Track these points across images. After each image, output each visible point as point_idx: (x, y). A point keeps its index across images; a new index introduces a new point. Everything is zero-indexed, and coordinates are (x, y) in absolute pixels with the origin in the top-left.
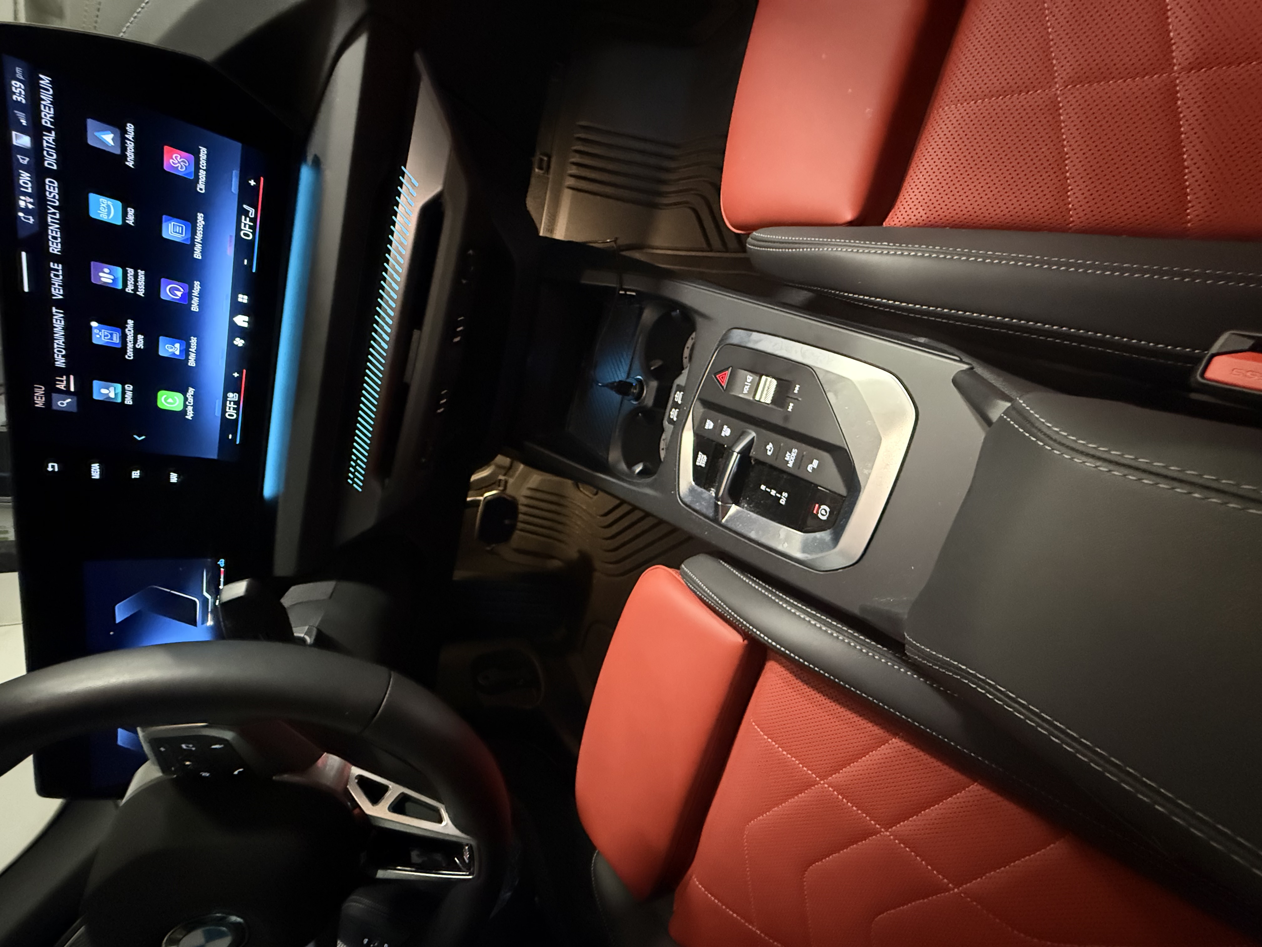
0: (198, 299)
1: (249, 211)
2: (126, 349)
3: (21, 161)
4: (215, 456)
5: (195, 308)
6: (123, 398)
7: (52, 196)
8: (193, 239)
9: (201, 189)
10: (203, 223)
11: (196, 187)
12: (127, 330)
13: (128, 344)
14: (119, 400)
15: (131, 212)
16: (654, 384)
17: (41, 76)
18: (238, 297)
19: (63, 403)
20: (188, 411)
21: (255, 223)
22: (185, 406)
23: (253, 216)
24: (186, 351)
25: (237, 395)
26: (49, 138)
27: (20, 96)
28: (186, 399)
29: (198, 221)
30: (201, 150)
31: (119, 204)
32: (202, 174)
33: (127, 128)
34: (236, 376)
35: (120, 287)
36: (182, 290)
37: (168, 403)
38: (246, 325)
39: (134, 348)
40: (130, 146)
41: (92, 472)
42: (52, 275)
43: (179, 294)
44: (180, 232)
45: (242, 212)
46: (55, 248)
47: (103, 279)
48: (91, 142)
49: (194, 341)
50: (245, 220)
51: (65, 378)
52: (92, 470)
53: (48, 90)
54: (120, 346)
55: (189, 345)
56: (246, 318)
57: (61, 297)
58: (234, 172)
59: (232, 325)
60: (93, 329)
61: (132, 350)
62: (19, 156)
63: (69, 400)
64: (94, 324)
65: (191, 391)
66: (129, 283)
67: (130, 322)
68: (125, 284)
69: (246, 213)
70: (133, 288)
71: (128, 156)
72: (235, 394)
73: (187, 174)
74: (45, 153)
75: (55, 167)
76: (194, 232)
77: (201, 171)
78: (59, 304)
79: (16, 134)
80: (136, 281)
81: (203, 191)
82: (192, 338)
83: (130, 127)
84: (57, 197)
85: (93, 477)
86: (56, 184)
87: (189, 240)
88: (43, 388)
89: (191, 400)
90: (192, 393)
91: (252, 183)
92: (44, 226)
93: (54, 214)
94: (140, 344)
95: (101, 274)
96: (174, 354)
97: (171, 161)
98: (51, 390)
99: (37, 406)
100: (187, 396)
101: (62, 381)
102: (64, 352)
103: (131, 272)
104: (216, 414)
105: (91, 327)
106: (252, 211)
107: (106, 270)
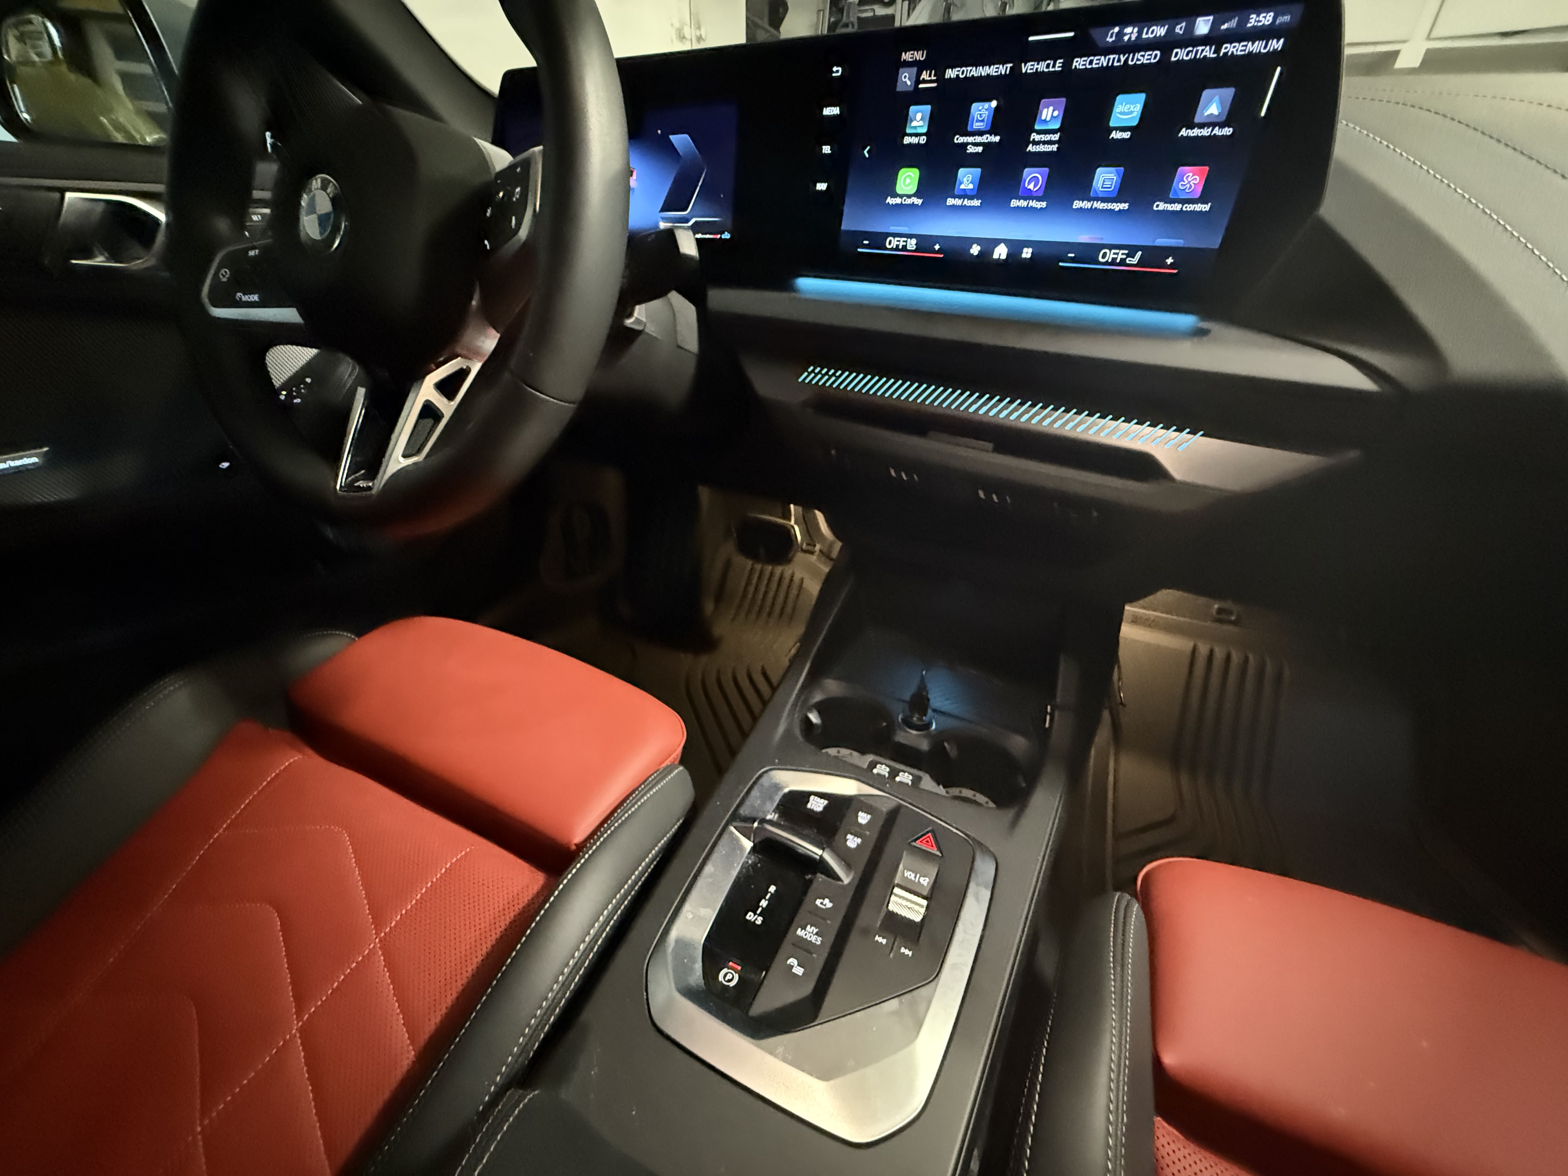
0: (1025, 206)
1: (1133, 258)
2: (966, 136)
3: (1179, 27)
4: (844, 226)
5: (1015, 203)
6: (911, 135)
7: (1139, 57)
8: (1097, 199)
9: (1158, 206)
10: (1117, 209)
11: (1160, 201)
12: (988, 136)
13: (971, 137)
14: (908, 131)
15: (1126, 135)
16: (924, 745)
17: (1282, 41)
18: (1028, 247)
19: (906, 79)
20: (895, 199)
21: (1119, 264)
22: (901, 196)
23: (1128, 262)
24: (964, 195)
25: (914, 249)
26: (1208, 52)
27: (1255, 21)
28: (909, 196)
29: (1119, 204)
30: (1206, 206)
31: (1135, 123)
32: (1177, 207)
33: (1226, 128)
34: (935, 247)
35: (1037, 127)
36: (1035, 190)
37: (905, 179)
38: (996, 256)
39: (968, 144)
40: (1205, 132)
41: (830, 108)
42: (1048, 62)
43: (1031, 187)
44: (1104, 186)
45: (1132, 250)
46: (1079, 63)
47: (1045, 110)
48: (1206, 93)
49: (977, 203)
50: (1123, 254)
51: (933, 78)
52: (833, 108)
53: (1265, 48)
54: (969, 129)
55: (971, 198)
56: (1004, 257)
57: (1024, 71)
58: (1181, 241)
59: (997, 242)
60: (989, 103)
61: (965, 141)
62: (1184, 24)
63: (909, 83)
64: (994, 104)
65: (918, 201)
66: (1042, 136)
67: (997, 139)
68: (1039, 132)
69: (1131, 255)
70: (1036, 140)
71: (1193, 131)
72: (915, 247)
73: (1175, 191)
74: (1190, 49)
75: (1173, 59)
76: (1104, 200)
77: (1180, 206)
78: (1015, 70)
79: (1209, 20)
80: (1044, 143)
81: (1155, 208)
82: (980, 201)
83: (1228, 131)
84: (1138, 63)
85: (825, 109)
86: (1153, 61)
87: (1096, 196)
88: (922, 59)
89: (909, 201)
90: (916, 203)
91: (1170, 261)
92: (1106, 51)
93: (1119, 61)
94: (971, 149)
95: (1051, 108)
96: (961, 183)
97: (1191, 174)
98: (921, 66)
99: (903, 54)
100: (912, 198)
101: (930, 76)
102: (961, 76)
103: (1056, 137)
104: (892, 228)
105: (990, 100)
106: (1135, 260)
107: (1056, 113)
